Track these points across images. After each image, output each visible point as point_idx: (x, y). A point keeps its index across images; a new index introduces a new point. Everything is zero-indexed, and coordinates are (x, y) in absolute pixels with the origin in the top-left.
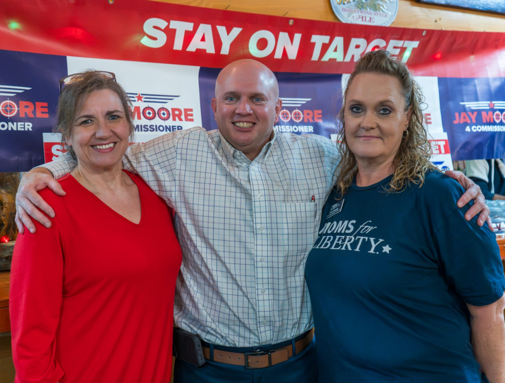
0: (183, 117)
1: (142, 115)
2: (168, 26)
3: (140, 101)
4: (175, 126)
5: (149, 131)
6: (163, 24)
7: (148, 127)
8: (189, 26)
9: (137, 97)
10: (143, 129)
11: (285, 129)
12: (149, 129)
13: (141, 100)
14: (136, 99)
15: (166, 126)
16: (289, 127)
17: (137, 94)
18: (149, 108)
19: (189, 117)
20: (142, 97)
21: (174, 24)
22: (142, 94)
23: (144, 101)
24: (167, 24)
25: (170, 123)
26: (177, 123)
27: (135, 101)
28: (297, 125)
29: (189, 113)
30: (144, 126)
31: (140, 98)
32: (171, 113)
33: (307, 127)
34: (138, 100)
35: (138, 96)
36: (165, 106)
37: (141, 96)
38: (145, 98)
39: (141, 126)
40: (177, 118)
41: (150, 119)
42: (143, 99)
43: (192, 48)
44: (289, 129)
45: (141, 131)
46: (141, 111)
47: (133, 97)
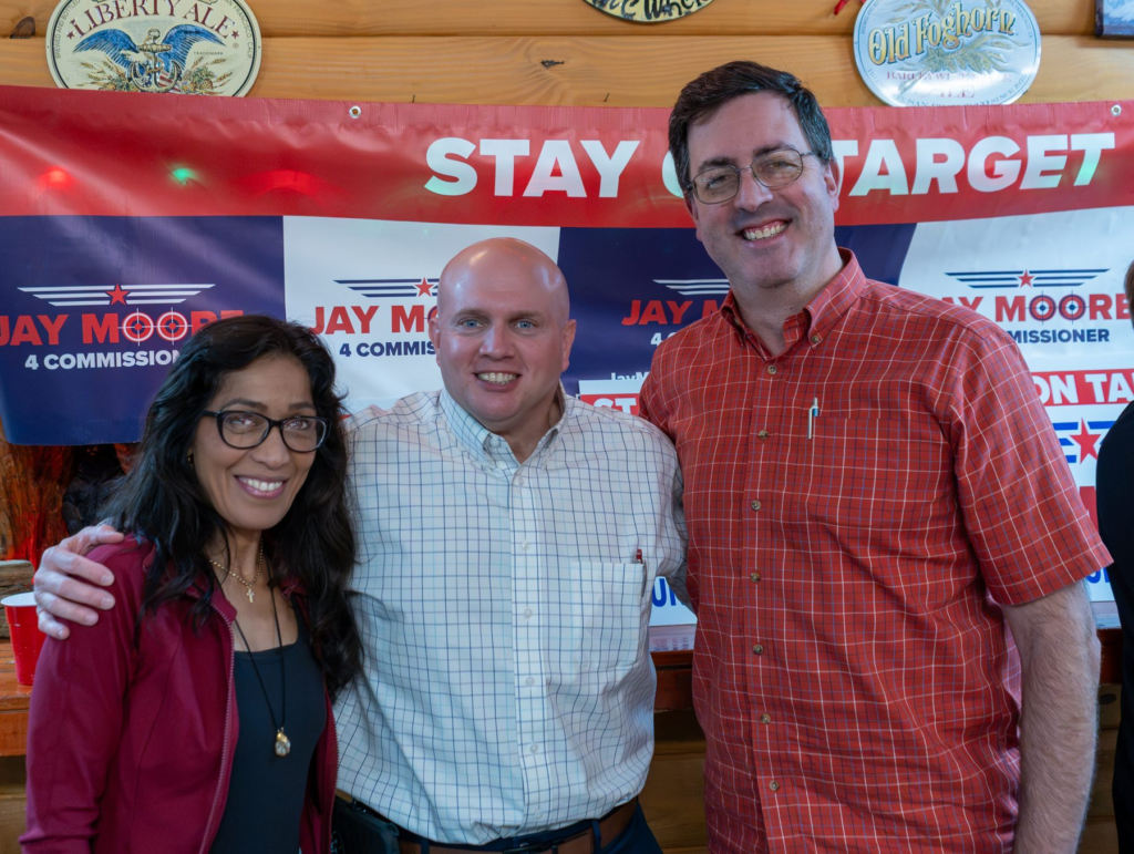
1: (426, 322)
2: (477, 150)
3: (425, 294)
6: (465, 148)
8: (522, 147)
9: (419, 286)
10: (427, 349)
13: (428, 293)
14: (418, 291)
17: (419, 281)
20: (430, 286)
21: (489, 147)
22: (430, 280)
23: (434, 294)
24: (472, 147)
27: (414, 295)
30: (430, 344)
31: (425, 289)
35: (421, 283)
37: (428, 283)
38: (437, 287)
39: (423, 343)
42: (431, 290)
43: (534, 190)
45: (423, 353)
46: (426, 315)
47: (412, 288)
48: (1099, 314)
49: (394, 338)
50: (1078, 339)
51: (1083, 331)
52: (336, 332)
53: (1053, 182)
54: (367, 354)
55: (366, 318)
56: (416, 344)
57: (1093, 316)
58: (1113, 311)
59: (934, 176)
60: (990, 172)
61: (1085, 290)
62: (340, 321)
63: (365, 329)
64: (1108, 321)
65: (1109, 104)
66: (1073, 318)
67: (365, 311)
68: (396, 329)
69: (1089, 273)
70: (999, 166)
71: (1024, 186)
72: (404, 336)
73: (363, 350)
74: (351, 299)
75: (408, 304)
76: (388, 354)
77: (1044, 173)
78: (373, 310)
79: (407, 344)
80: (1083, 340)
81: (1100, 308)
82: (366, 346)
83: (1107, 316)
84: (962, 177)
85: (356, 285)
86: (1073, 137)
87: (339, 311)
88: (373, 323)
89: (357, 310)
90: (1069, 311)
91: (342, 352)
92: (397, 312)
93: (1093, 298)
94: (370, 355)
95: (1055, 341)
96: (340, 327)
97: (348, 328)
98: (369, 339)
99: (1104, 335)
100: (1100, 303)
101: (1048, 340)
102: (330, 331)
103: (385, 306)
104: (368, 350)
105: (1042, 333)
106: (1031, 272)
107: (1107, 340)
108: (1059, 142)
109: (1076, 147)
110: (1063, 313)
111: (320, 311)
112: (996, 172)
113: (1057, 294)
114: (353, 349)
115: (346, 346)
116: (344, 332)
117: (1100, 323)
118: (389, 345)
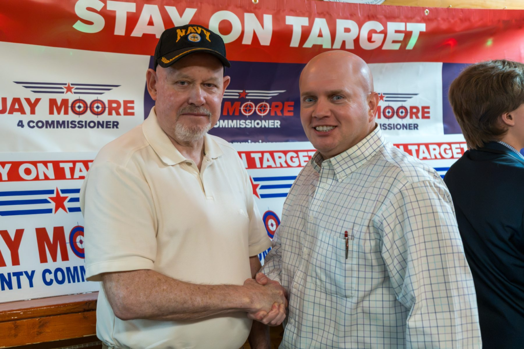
0: (121, 110)
1: (70, 109)
2: (105, 7)
3: (69, 93)
4: (110, 122)
5: (77, 128)
6: (98, 5)
7: (76, 123)
8: (131, 7)
9: (65, 87)
10: (70, 125)
11: (244, 124)
12: (77, 125)
13: (71, 92)
14: (65, 90)
15: (99, 122)
16: (250, 121)
17: (66, 84)
18: (79, 101)
19: (129, 111)
20: (72, 88)
21: (113, 5)
22: (72, 84)
23: (75, 93)
24: (102, 5)
25: (105, 117)
26: (114, 117)
27: (63, 92)
28: (261, 118)
29: (129, 105)
30: (72, 122)
31: (69, 89)
32: (107, 106)
33: (273, 121)
34: (67, 92)
35: (67, 86)
36: (100, 97)
37: (71, 86)
38: (77, 89)
39: (68, 122)
40: (114, 112)
41: (79, 114)
42: (73, 90)
43: (137, 33)
44: (250, 124)
45: (68, 127)
46: (70, 105)
47: (61, 88)
48: (414, 116)
49: (51, 118)
50: (405, 128)
51: (407, 125)
52: (14, 113)
53: (397, 47)
54: (33, 127)
55: (33, 106)
56: (64, 122)
57: (411, 117)
58: (420, 115)
59: (344, 40)
60: (370, 40)
61: (408, 104)
62: (17, 106)
63: (33, 112)
64: (418, 120)
65: (424, 9)
66: (402, 118)
67: (33, 101)
68: (51, 112)
69: (410, 96)
70: (374, 36)
71: (384, 48)
72: (56, 117)
73: (32, 124)
74: (24, 94)
75: (59, 98)
76: (47, 127)
77: (394, 42)
78: (38, 100)
79: (58, 122)
80: (406, 128)
81: (414, 113)
82: (33, 122)
83: (417, 117)
84: (357, 41)
85: (27, 85)
86: (408, 24)
87: (16, 100)
88: (37, 109)
89: (28, 100)
90: (400, 114)
91: (18, 125)
92: (53, 102)
93: (412, 108)
94: (36, 127)
95: (394, 129)
96: (17, 110)
97: (22, 111)
98: (35, 118)
99: (416, 127)
100: (414, 110)
101: (391, 129)
102: (11, 112)
103: (45, 98)
104: (35, 124)
105: (389, 125)
106: (384, 94)
107: (417, 129)
108: (401, 26)
109: (408, 29)
110: (398, 115)
111: (4, 100)
112: (373, 40)
113: (395, 105)
114: (25, 123)
115: (21, 122)
116: (19, 113)
117: (414, 121)
118: (47, 122)
